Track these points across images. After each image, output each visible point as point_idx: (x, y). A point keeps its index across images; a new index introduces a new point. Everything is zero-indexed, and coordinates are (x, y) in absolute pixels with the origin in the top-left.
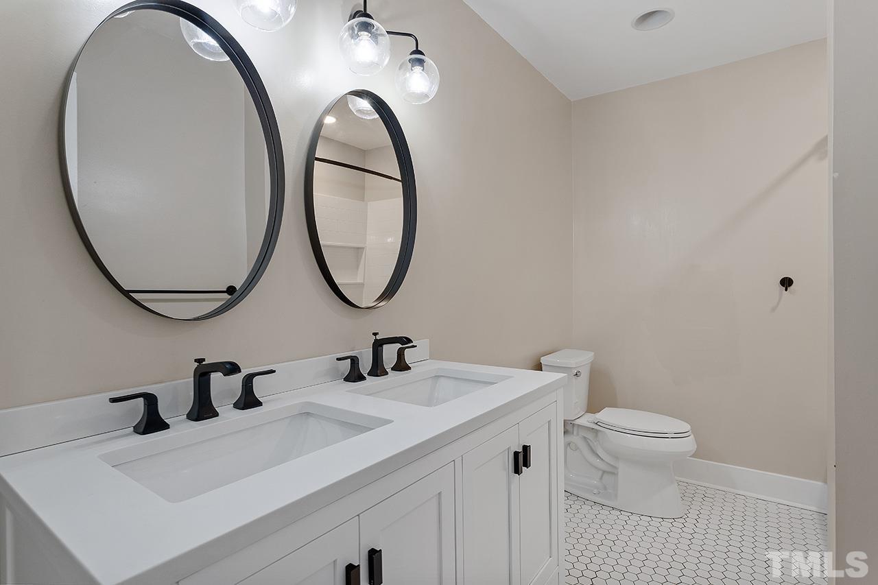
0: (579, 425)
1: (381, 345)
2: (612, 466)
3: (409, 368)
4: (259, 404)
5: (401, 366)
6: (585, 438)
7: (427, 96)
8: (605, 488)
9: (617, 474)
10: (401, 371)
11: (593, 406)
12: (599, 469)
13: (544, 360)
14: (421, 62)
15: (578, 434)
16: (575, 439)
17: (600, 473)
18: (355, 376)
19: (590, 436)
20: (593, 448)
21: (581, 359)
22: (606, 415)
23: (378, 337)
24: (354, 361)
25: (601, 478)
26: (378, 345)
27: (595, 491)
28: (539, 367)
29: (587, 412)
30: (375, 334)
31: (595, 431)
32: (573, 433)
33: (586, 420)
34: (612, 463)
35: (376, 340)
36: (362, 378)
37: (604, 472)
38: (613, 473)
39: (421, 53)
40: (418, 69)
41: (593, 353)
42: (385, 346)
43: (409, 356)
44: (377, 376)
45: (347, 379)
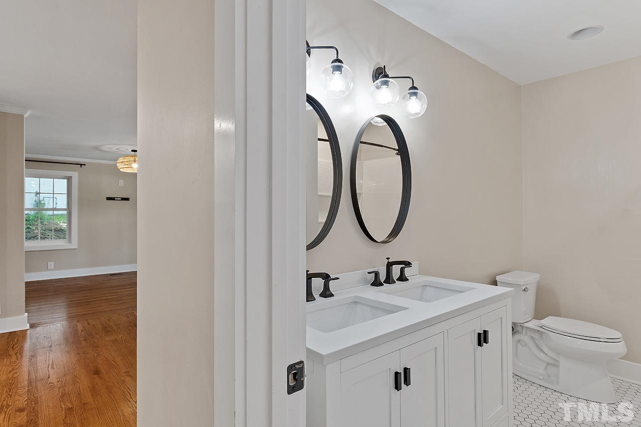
0: (527, 327)
1: (392, 266)
2: (555, 360)
3: (408, 280)
4: (332, 295)
5: (403, 278)
6: (532, 337)
7: (419, 113)
8: (549, 376)
9: (559, 366)
10: (403, 281)
11: (539, 314)
12: (543, 361)
13: (498, 278)
14: (415, 94)
15: (526, 334)
16: (524, 337)
17: (545, 364)
18: (377, 283)
19: (536, 336)
20: (539, 346)
21: (530, 279)
22: (549, 321)
23: (390, 261)
24: (377, 274)
25: (546, 368)
26: (390, 265)
27: (541, 377)
28: (495, 283)
29: (533, 318)
30: (388, 259)
31: (540, 332)
32: (522, 333)
33: (534, 324)
34: (555, 358)
35: (388, 262)
36: (381, 284)
37: (548, 364)
38: (556, 365)
39: (416, 88)
40: (414, 98)
41: (539, 275)
42: (393, 266)
43: (408, 272)
44: (390, 284)
45: (372, 285)
